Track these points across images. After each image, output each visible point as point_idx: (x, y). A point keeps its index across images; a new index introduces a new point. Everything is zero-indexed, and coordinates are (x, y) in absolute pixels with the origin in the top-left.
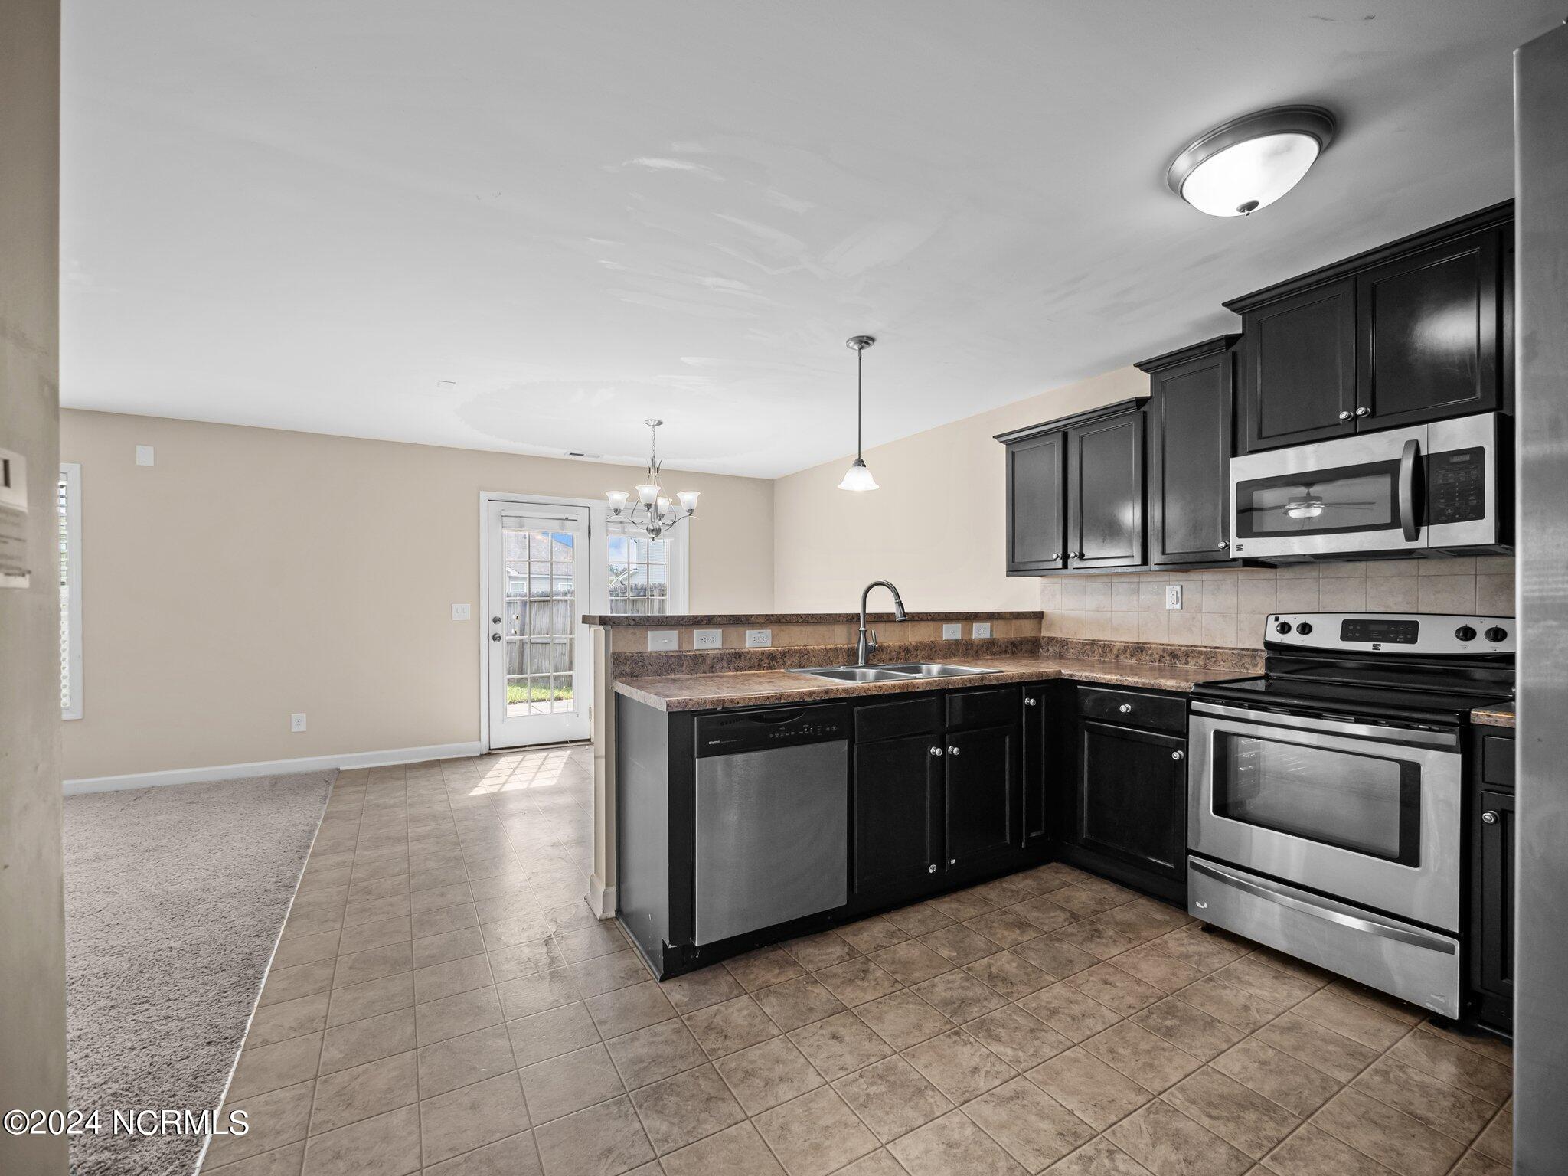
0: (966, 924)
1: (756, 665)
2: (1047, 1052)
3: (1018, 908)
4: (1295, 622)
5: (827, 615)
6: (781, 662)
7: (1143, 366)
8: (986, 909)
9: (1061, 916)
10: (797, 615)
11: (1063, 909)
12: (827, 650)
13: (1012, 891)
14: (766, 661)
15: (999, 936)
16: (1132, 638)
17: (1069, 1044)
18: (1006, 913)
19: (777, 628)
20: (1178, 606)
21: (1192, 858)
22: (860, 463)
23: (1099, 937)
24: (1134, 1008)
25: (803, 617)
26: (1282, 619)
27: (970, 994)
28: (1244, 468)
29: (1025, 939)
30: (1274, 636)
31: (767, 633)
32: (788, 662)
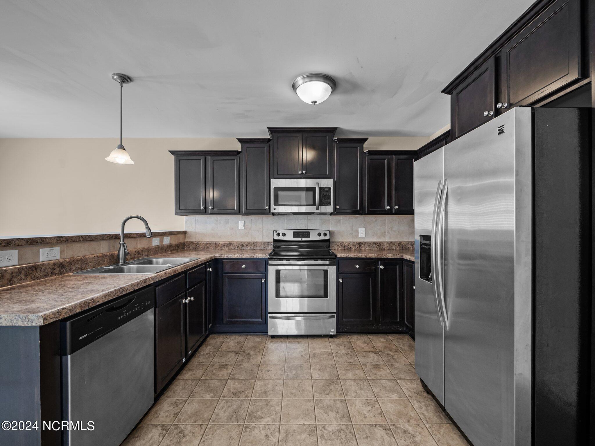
0: (203, 378)
1: (50, 273)
2: (278, 409)
3: (215, 360)
4: (281, 233)
5: (98, 235)
6: (68, 268)
7: (240, 140)
8: (205, 367)
9: (233, 355)
10: (79, 236)
11: (231, 352)
12: (98, 257)
13: (207, 354)
14: (58, 269)
15: (220, 375)
16: (226, 240)
17: (280, 400)
18: (213, 365)
19: (64, 246)
20: (243, 228)
21: (269, 315)
22: (121, 147)
23: (251, 356)
24: (282, 374)
25: (83, 237)
26: (278, 231)
27: (234, 407)
28: (276, 183)
29: (230, 371)
30: (276, 237)
31: (57, 249)
32: (73, 268)
